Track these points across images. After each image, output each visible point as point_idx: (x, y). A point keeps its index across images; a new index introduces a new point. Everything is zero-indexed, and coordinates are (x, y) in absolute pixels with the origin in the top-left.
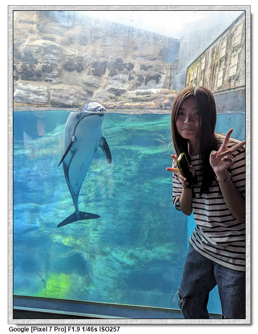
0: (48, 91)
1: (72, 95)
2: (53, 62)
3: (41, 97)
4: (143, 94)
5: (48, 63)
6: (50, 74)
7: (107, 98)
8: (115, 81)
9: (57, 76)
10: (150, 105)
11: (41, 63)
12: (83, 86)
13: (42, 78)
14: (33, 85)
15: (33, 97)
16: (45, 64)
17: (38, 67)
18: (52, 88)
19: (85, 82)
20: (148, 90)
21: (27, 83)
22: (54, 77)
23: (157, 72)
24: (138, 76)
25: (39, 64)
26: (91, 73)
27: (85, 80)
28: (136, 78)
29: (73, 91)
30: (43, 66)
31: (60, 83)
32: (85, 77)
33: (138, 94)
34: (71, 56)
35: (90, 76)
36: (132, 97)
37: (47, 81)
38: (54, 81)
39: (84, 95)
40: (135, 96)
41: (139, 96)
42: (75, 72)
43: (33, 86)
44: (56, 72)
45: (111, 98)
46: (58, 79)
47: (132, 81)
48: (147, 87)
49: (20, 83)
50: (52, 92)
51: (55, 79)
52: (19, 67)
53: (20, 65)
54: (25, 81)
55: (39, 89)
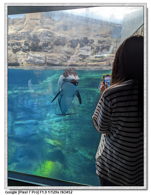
1: (58, 59)
2: (48, 41)
3: (41, 60)
4: (99, 58)
5: (46, 41)
6: (47, 48)
7: (78, 60)
8: (83, 50)
9: (50, 49)
10: (103, 64)
12: (65, 53)
13: (42, 50)
14: (37, 54)
15: (37, 60)
16: (44, 42)
17: (40, 44)
18: (48, 55)
20: (102, 55)
21: (35, 53)
22: (49, 49)
23: (108, 44)
24: (96, 47)
25: (41, 42)
26: (69, 46)
27: (66, 50)
28: (96, 48)
29: (59, 57)
30: (43, 43)
31: (52, 52)
32: (66, 48)
33: (96, 57)
34: (58, 37)
35: (69, 48)
36: (92, 59)
37: (45, 51)
38: (49, 51)
39: (65, 59)
40: (94, 59)
41: (97, 59)
42: (61, 46)
44: (50, 47)
45: (80, 60)
46: (51, 50)
47: (93, 50)
48: (102, 53)
49: (31, 53)
50: (47, 57)
51: (50, 50)
52: (30, 44)
53: (31, 43)
54: (33, 52)
55: (40, 56)
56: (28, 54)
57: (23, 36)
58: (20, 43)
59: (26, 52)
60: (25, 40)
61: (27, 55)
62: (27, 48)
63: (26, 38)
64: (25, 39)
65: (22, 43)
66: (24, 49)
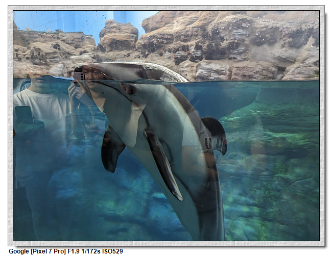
2: (240, 37)
6: (235, 51)
9: (243, 53)
11: (227, 40)
12: (273, 61)
13: (226, 56)
14: (216, 63)
16: (232, 41)
17: (224, 44)
18: (235, 65)
19: (276, 56)
22: (240, 54)
25: (225, 41)
26: (287, 45)
27: (277, 55)
29: (259, 68)
30: (229, 42)
31: (245, 60)
32: (277, 50)
34: (263, 28)
35: (284, 49)
37: (230, 59)
38: (239, 58)
39: (273, 73)
43: (215, 65)
44: (242, 49)
46: (243, 56)
49: (203, 63)
50: (234, 70)
51: (241, 56)
52: (205, 47)
53: (206, 45)
54: (208, 61)
55: (221, 68)
56: (199, 65)
57: (195, 33)
58: (188, 46)
59: (196, 62)
60: (197, 41)
61: (197, 67)
62: (199, 53)
63: (200, 37)
64: (197, 38)
65: (192, 45)
66: (194, 56)
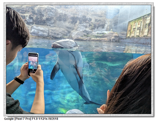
0: (48, 30)
1: (60, 33)
3: (45, 33)
4: (100, 34)
5: (49, 16)
6: (50, 22)
10: (105, 40)
14: (41, 27)
15: (41, 33)
18: (51, 29)
20: (103, 32)
23: (103, 23)
26: (70, 22)
27: (67, 26)
30: (47, 18)
31: (54, 26)
36: (95, 35)
37: (48, 25)
39: (66, 33)
42: (62, 22)
45: (85, 35)
48: (98, 30)
51: (52, 24)
53: (35, 17)
54: (37, 25)
55: (44, 29)
56: (32, 27)
57: (28, 10)
59: (30, 25)
60: (29, 14)
62: (31, 21)
65: (27, 16)
